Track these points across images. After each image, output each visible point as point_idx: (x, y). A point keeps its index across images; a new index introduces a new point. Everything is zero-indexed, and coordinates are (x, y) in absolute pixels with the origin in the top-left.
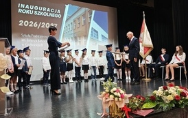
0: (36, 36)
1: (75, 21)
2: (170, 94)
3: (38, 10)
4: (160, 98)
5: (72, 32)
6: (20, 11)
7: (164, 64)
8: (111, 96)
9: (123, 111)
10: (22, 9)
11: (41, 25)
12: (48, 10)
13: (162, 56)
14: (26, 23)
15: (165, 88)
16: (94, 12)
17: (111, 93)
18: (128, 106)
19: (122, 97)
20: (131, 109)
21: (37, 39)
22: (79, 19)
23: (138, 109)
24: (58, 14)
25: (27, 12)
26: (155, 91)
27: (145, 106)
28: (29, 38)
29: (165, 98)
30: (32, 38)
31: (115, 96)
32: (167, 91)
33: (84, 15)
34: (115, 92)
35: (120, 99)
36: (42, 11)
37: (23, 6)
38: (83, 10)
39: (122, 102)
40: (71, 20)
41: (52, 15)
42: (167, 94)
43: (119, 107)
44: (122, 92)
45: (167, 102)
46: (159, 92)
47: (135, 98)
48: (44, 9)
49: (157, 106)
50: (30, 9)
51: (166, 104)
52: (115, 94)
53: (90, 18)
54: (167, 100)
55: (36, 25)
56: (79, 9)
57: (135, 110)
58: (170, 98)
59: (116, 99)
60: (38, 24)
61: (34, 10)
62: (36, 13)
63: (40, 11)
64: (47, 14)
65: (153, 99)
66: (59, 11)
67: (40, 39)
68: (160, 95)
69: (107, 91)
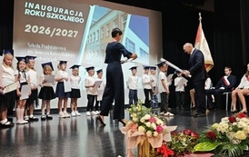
0: (48, 47)
1: (102, 28)
2: (241, 129)
3: (52, 12)
4: (224, 135)
5: (99, 43)
6: (27, 12)
7: (229, 89)
8: (141, 128)
9: (160, 154)
10: (31, 9)
11: (56, 32)
12: (66, 12)
13: (226, 78)
14: (35, 29)
15: (232, 120)
16: (129, 16)
17: (140, 124)
18: (170, 147)
19: (159, 129)
20: (175, 151)
21: (49, 50)
22: (108, 25)
23: (187, 151)
24: (80, 17)
25: (37, 13)
26: (215, 125)
27: (197, 148)
28: (38, 49)
29: (231, 136)
30: (43, 50)
31: (147, 129)
32: (234, 124)
33: (116, 20)
34: (147, 121)
35: (156, 133)
36: (57, 13)
37: (31, 5)
38: (115, 13)
39: (158, 138)
40: (98, 27)
41: (71, 19)
42: (236, 129)
43: (154, 147)
44: (159, 121)
45: (235, 142)
46: (223, 125)
47: (182, 135)
48: (61, 10)
49: (219, 149)
50: (41, 10)
51: (233, 145)
52: (148, 124)
53: (125, 24)
54: (235, 139)
55: (48, 31)
56: (109, 12)
57: (182, 154)
58: (241, 135)
59: (149, 133)
60: (51, 30)
61: (46, 11)
62: (49, 16)
63: (54, 13)
64: (64, 18)
65: (212, 137)
66: (81, 14)
67: (53, 51)
68: (223, 131)
69: (135, 119)
